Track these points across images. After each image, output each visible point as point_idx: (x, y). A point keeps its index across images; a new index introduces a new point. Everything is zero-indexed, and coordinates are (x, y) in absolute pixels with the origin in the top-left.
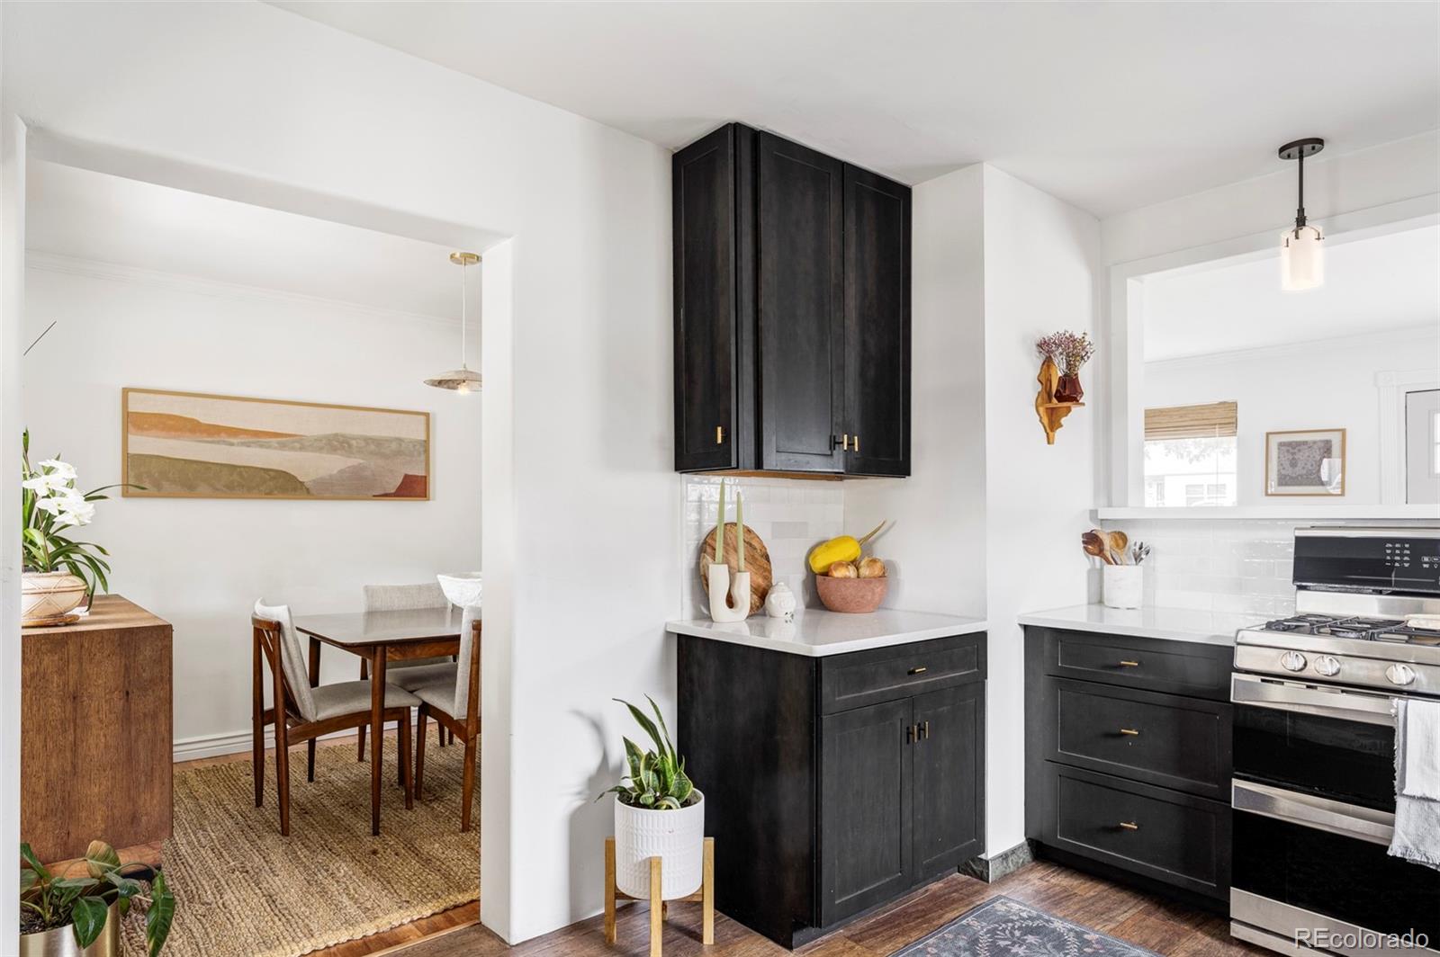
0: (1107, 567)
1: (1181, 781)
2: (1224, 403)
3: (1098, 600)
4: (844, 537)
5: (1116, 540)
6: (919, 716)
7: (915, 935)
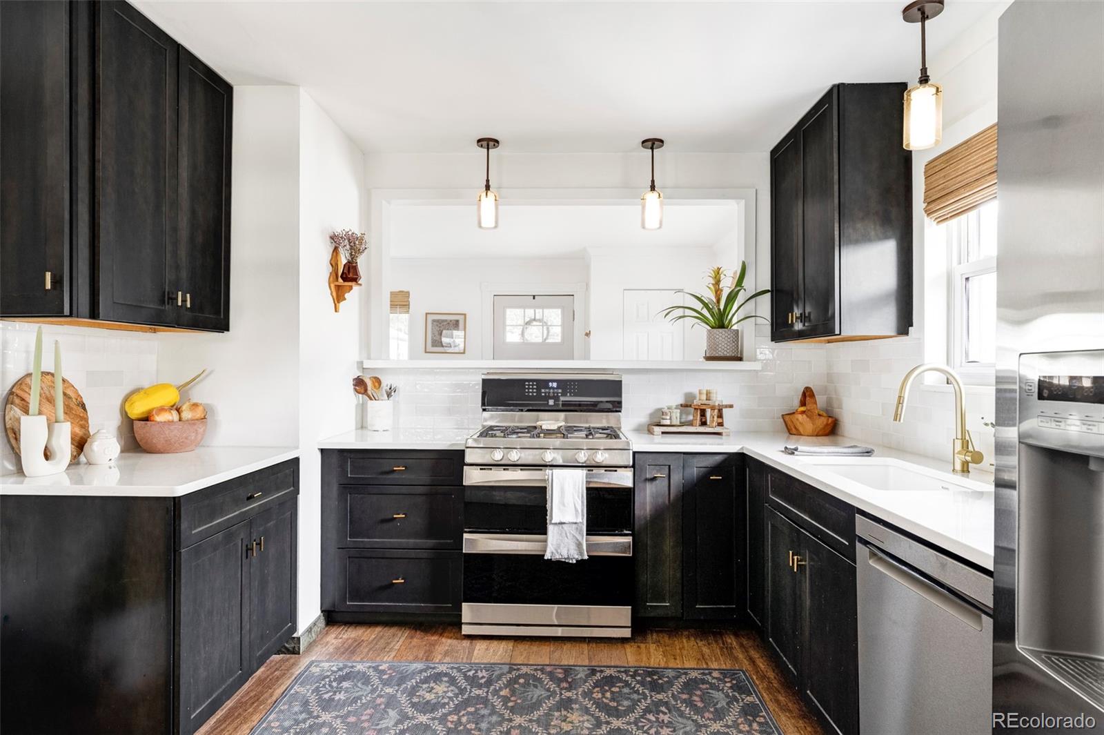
0: (370, 402)
1: (431, 542)
2: (402, 292)
3: (362, 425)
4: (157, 385)
5: (373, 382)
6: (255, 534)
7: (256, 718)
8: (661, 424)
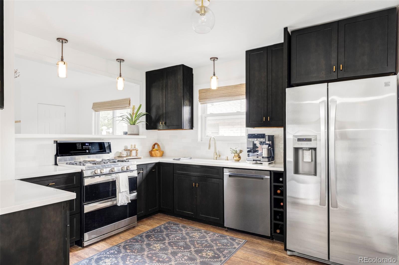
8: (122, 156)
